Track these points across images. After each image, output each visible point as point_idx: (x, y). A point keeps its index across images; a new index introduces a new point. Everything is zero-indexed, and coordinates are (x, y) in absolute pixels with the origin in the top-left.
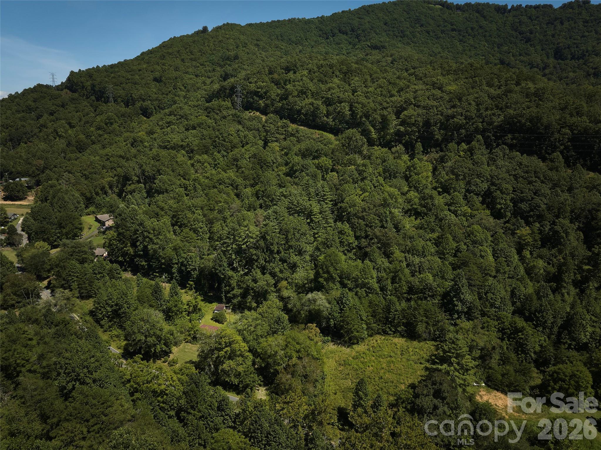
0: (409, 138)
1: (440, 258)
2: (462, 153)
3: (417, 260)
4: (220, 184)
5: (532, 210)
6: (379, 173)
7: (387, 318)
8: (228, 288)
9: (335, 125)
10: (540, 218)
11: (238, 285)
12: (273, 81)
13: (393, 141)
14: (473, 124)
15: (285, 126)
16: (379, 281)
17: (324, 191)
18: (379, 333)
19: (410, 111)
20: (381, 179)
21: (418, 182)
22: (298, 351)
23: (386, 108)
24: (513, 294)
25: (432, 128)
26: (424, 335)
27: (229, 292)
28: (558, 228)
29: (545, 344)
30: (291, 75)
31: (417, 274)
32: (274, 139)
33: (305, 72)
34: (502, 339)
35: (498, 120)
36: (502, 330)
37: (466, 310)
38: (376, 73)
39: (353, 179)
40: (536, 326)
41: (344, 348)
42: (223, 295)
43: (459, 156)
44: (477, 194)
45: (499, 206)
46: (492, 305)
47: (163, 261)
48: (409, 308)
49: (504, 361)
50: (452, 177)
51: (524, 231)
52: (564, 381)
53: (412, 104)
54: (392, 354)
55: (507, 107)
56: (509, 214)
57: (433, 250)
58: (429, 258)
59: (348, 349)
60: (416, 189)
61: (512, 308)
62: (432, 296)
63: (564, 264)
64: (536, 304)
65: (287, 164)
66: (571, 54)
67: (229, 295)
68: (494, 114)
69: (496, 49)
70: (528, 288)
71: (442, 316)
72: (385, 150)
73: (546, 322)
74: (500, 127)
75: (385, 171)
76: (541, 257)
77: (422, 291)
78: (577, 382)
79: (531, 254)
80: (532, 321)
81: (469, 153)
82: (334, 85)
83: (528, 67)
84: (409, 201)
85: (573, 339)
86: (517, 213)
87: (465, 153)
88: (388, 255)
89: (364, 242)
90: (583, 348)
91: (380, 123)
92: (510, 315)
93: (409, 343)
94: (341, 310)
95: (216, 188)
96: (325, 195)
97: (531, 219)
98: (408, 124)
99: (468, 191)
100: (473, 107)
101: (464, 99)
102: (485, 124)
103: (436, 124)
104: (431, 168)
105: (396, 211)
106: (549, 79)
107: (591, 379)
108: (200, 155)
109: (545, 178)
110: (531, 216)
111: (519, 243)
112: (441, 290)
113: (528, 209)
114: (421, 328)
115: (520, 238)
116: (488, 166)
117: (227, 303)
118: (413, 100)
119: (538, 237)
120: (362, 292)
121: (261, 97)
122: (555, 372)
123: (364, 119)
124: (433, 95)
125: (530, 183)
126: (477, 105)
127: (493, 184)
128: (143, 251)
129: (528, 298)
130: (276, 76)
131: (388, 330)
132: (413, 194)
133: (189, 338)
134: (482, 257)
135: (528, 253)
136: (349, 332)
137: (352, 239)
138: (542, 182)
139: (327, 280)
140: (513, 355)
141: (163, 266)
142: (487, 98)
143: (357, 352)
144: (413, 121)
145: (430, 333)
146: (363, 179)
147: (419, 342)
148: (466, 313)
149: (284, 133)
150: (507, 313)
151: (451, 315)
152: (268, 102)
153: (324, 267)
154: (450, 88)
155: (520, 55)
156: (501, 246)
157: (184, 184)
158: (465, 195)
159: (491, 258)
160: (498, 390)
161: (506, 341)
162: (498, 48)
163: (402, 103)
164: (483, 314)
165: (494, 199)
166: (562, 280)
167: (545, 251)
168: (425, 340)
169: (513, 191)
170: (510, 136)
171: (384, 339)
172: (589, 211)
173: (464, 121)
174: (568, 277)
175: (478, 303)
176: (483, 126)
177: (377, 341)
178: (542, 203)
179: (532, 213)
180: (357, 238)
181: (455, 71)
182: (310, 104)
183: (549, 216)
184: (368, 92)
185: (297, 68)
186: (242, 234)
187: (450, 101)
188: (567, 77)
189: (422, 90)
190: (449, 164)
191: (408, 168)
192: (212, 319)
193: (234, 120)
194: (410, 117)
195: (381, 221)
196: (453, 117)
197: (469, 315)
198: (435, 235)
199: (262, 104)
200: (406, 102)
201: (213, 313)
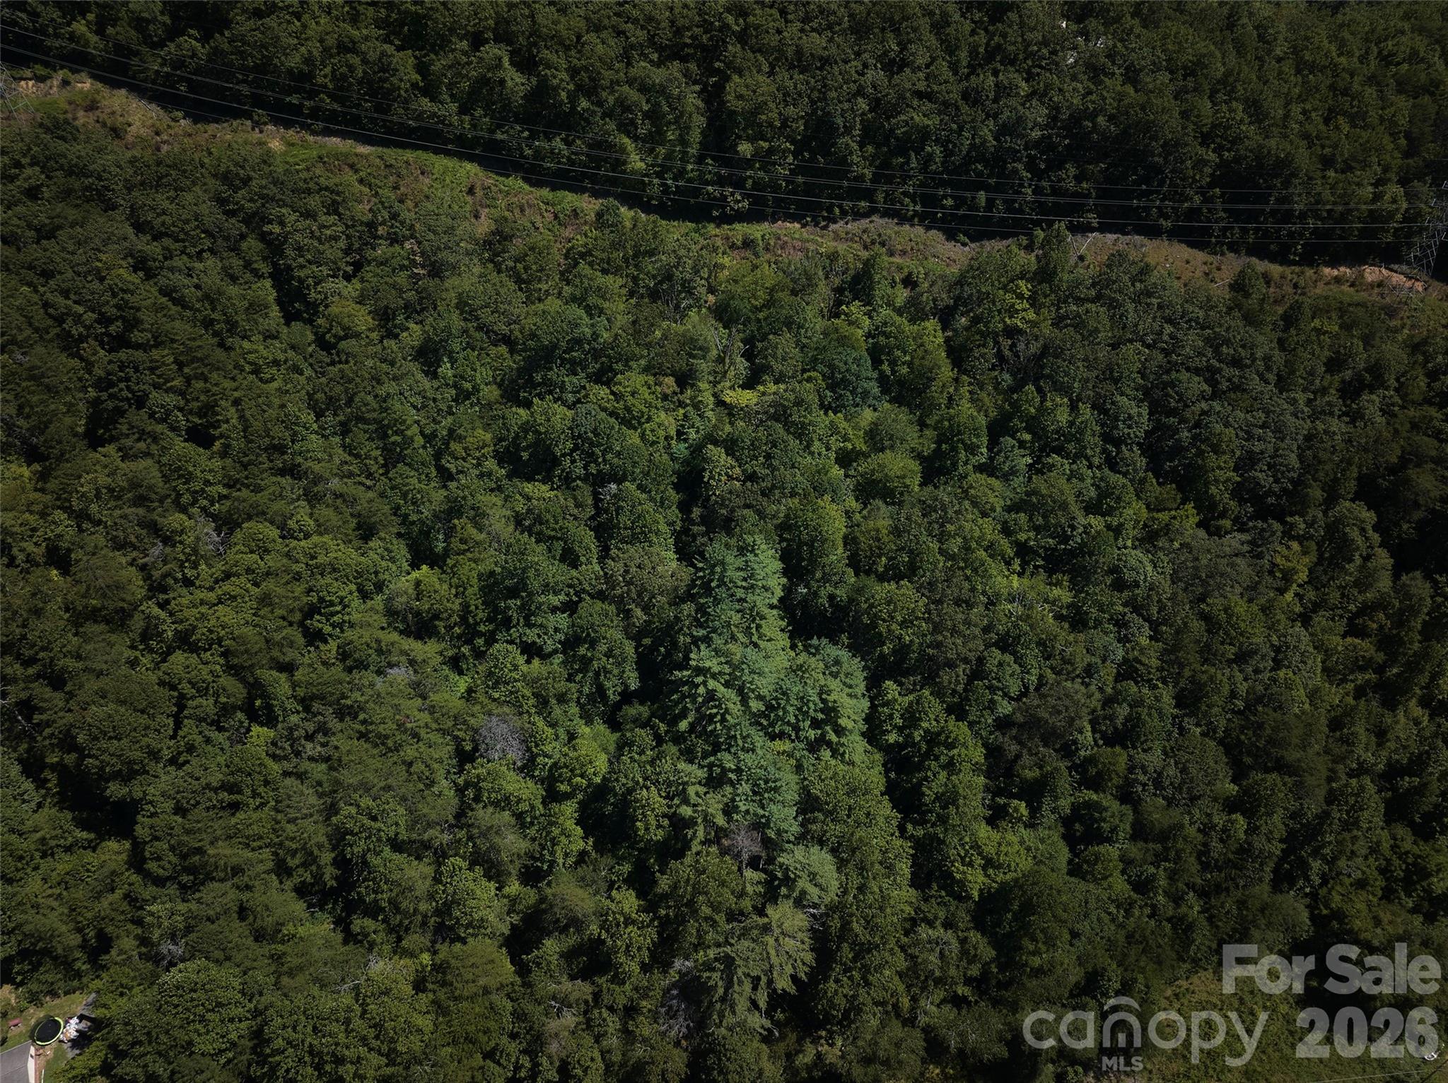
5: (1276, 482)
10: (1299, 500)
25: (840, 143)
45: (1213, 492)
113: (1270, 480)
123: (584, 104)
152: (122, 32)
173: (936, 120)
179: (1276, 488)
183: (1317, 493)
199: (94, 39)
200: (707, 26)
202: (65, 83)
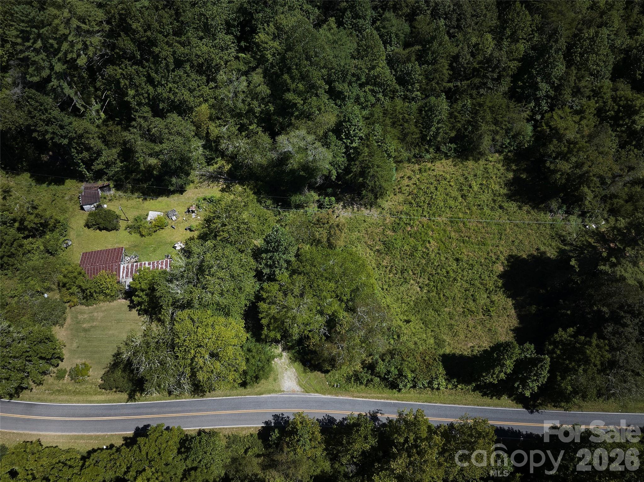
8: (86, 154)
11: (106, 142)
41: (365, 212)
42: (83, 168)
59: (373, 210)
62: (498, 80)
77: (477, 71)
114: (487, 143)
117: (96, 179)
131: (424, 153)
139: (302, 94)
143: (392, 215)
147: (476, 160)
168: (487, 155)
171: (420, 170)
177: (409, 178)
201: (82, 209)
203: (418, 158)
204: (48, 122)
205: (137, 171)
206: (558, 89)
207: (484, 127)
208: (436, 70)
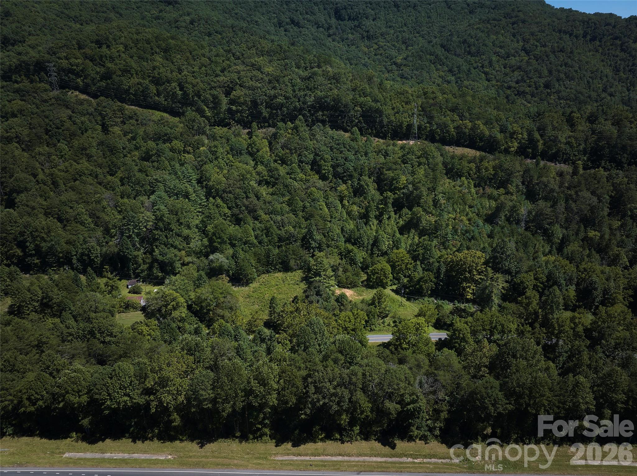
0: (241, 115)
1: (294, 214)
2: (290, 131)
3: (279, 218)
4: (80, 176)
5: (345, 172)
6: (227, 151)
7: (268, 261)
8: (135, 265)
9: (168, 104)
10: (351, 177)
12: (86, 57)
13: (226, 119)
14: (292, 103)
15: (121, 110)
16: (256, 237)
17: (188, 173)
18: (264, 273)
19: (238, 93)
20: (230, 156)
21: (263, 157)
22: (221, 293)
23: (215, 87)
24: (342, 230)
25: (259, 107)
26: (294, 267)
27: (137, 269)
28: (362, 183)
29: (365, 257)
30: (104, 49)
31: (281, 228)
32: (114, 123)
33: (121, 48)
34: (342, 259)
35: (310, 100)
36: (340, 254)
37: (318, 245)
38: (195, 50)
39: (209, 159)
40: (359, 247)
41: (243, 288)
42: (131, 272)
43: (289, 133)
44: (307, 164)
45: (324, 172)
46: (333, 240)
47: (61, 255)
48: (282, 252)
49: (345, 271)
50: (288, 151)
51: (343, 187)
52: (378, 273)
53: (237, 83)
54: (278, 283)
55: (315, 88)
56: (330, 176)
57: (287, 210)
58: (287, 215)
59: (247, 287)
60: (262, 163)
61: (344, 239)
62: (295, 241)
63: (369, 206)
64: (357, 234)
65: (137, 148)
66: (348, 15)
67: (137, 271)
68: (306, 95)
69: (285, 6)
70: (351, 226)
71: (303, 252)
72: (225, 129)
73: (364, 244)
74: (313, 106)
75: (232, 149)
76: (354, 203)
77: (288, 239)
78: (384, 272)
79: (348, 202)
80: (356, 244)
81: (295, 130)
82: (158, 64)
83: (315, 27)
84: (258, 174)
85: (379, 250)
86: (336, 175)
87: (292, 130)
88: (256, 218)
89: (236, 211)
90: (384, 254)
91: (212, 102)
92: (343, 244)
93: (286, 274)
94: (236, 262)
95: (78, 180)
96: (190, 176)
97: (345, 178)
98: (238, 103)
99: (301, 161)
100: (290, 89)
101: (281, 80)
102: (301, 103)
103: (262, 104)
104: (267, 144)
105: (253, 183)
106: (334, 40)
107: (390, 269)
108: (39, 147)
109: (350, 148)
110: (345, 176)
111: (340, 196)
112: (300, 236)
113: (343, 171)
114: (292, 263)
115: (340, 192)
116: (311, 140)
117: (136, 278)
118: (238, 81)
119: (351, 190)
120: (246, 247)
121: (78, 75)
122: (373, 269)
123: (196, 99)
124: (255, 76)
125: (341, 152)
126: (293, 86)
127: (316, 155)
128: (34, 250)
129: (352, 231)
130: (88, 51)
131: (270, 269)
132: (260, 168)
133: (121, 309)
134: (321, 209)
135: (346, 202)
136: (246, 276)
137: (226, 210)
138: (348, 151)
139: (220, 243)
140: (349, 267)
141: (61, 260)
142: (299, 80)
143: (254, 288)
144: (242, 100)
145: (298, 265)
146: (216, 158)
147: (292, 272)
148: (318, 248)
149: (121, 116)
150: (342, 243)
151: (309, 251)
152: (88, 81)
153: (217, 235)
154: (267, 69)
155: (307, 13)
156: (330, 199)
157: (42, 180)
158: (299, 165)
159: (326, 209)
160: (345, 288)
161: (344, 260)
162: (287, 5)
163: (228, 83)
164: (328, 246)
165: (320, 166)
166: (369, 217)
167: (357, 200)
168: (296, 270)
169: (332, 159)
170: (320, 113)
171: (268, 276)
172: (379, 169)
173: (285, 101)
174: (372, 214)
175: (324, 240)
176: (299, 104)
177: (264, 278)
178: (350, 166)
179: (345, 174)
180: (229, 208)
181: (267, 52)
182: (138, 84)
183: (356, 175)
184: (194, 72)
185: (110, 42)
186: (141, 220)
187: (270, 82)
188: (347, 39)
189: (244, 71)
190: (282, 140)
191: (250, 145)
192: (129, 292)
193: (59, 105)
194: (239, 98)
195: (245, 193)
196: (275, 97)
197: (320, 249)
198: (286, 198)
199: (81, 83)
200: (232, 82)
201: (128, 288)
202: (72, 93)
203: (268, 272)
204: (127, 249)
205: (153, 275)
206: (320, 244)
207: (290, 257)
208: (272, 239)
